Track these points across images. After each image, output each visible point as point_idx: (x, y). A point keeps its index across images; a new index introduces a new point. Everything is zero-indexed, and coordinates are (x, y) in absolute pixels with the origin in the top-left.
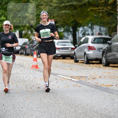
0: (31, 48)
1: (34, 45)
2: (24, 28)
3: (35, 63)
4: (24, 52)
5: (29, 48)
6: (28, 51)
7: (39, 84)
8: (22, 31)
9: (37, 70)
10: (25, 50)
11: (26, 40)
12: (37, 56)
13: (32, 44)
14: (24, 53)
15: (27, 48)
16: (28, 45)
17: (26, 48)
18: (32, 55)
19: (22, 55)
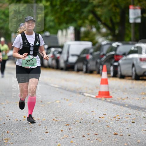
0: (98, 59)
1: (102, 54)
2: (84, 22)
3: (104, 88)
5: (94, 59)
6: (92, 65)
7: (112, 127)
8: (80, 26)
9: (109, 100)
10: (85, 63)
11: (88, 45)
12: (109, 75)
13: (98, 53)
14: (84, 70)
15: (90, 59)
16: (91, 54)
17: (88, 60)
18: (99, 73)
19: (80, 73)
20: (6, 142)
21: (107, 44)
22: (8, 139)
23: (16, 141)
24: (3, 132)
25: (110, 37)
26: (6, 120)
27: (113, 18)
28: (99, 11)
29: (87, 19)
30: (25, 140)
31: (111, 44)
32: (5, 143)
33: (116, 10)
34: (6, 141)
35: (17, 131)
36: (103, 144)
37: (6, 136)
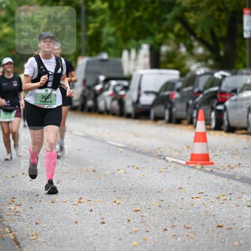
0: (189, 99)
1: (196, 90)
2: (166, 37)
3: (199, 148)
4: (167, 113)
5: (182, 99)
6: (179, 109)
7: (214, 213)
8: (160, 44)
9: (208, 168)
10: (169, 105)
11: (172, 75)
12: (208, 127)
13: (190, 88)
14: (167, 117)
15: (176, 99)
16: (178, 90)
17: (173, 100)
18: (191, 122)
19: (160, 122)
20: (34, 239)
21: (205, 74)
22: (36, 234)
23: (51, 238)
24: (29, 222)
25: (211, 62)
26: (34, 201)
27: (216, 30)
28: (192, 18)
29: (172, 31)
30: (66, 236)
31: (212, 74)
32: (34, 241)
33: (220, 15)
34: (34, 237)
35: (53, 220)
36: (198, 243)
37: (34, 229)
